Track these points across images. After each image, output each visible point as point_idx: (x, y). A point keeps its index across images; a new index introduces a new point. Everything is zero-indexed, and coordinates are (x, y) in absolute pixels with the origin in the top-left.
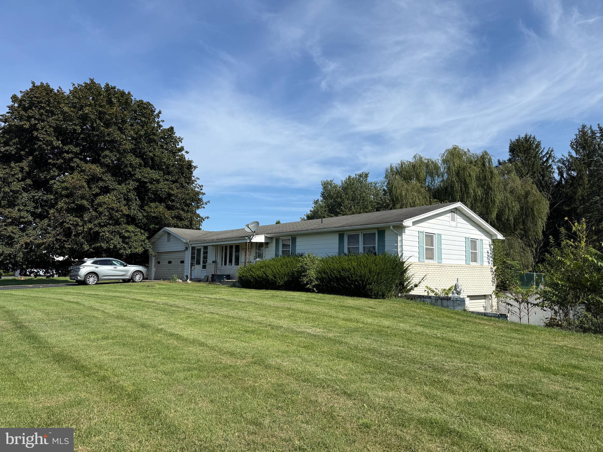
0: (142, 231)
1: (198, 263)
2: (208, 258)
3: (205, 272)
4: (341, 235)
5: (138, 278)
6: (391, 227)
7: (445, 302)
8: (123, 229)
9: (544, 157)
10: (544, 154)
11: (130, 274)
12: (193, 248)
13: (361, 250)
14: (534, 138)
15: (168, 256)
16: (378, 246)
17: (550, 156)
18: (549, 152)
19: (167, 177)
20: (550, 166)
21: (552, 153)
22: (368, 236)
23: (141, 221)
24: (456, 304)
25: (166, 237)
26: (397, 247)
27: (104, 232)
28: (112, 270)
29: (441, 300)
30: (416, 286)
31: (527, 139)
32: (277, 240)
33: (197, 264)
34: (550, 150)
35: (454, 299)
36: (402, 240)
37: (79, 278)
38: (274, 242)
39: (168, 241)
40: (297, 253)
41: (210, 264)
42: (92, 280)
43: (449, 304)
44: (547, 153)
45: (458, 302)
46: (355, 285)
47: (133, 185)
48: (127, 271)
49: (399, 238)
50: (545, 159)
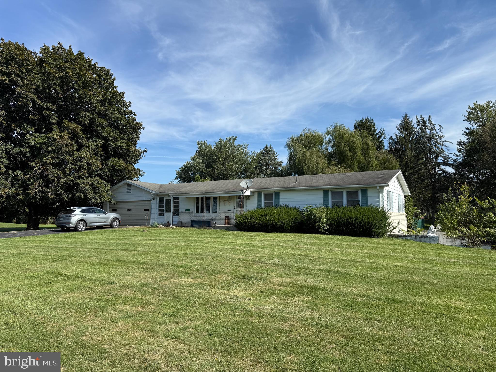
0: (106, 183)
1: (168, 210)
2: (180, 206)
3: (178, 218)
4: (326, 192)
5: (115, 224)
6: (378, 188)
7: (423, 239)
8: (95, 181)
9: (377, 134)
10: (377, 132)
11: (109, 221)
12: (161, 199)
13: (345, 203)
14: (372, 120)
15: (125, 205)
16: (362, 200)
17: (382, 134)
18: (381, 132)
19: (123, 136)
20: (382, 141)
21: (384, 132)
22: (352, 194)
23: (106, 173)
24: (431, 240)
25: (125, 188)
26: (379, 202)
27: (83, 184)
28: (97, 218)
29: (420, 237)
30: (394, 228)
31: (367, 120)
32: (260, 194)
33: (166, 212)
34: (382, 130)
35: (430, 237)
36: (383, 197)
37: (71, 225)
38: (256, 196)
39: (128, 192)
40: (280, 204)
41: (183, 212)
42: (81, 227)
43: (426, 240)
44: (380, 132)
45: (433, 239)
46: (363, 229)
47: (100, 142)
48: (108, 218)
49: (381, 195)
50: (378, 136)
